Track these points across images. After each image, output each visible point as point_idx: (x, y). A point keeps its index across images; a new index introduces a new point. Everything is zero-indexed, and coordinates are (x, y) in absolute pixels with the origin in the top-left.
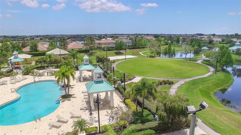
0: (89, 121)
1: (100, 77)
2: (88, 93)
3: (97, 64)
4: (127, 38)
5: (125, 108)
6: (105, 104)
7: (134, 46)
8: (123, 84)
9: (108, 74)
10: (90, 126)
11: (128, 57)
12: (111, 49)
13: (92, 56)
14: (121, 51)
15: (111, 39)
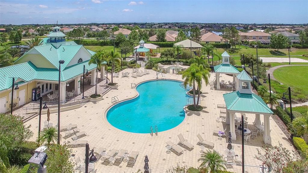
0: (226, 159)
1: (247, 88)
2: (227, 110)
3: (242, 66)
4: (291, 30)
5: (293, 153)
6: (255, 136)
7: (305, 43)
8: (288, 106)
9: (260, 84)
10: (227, 168)
11: (294, 60)
12: (263, 45)
13: (234, 54)
14: (280, 50)
15: (263, 31)
